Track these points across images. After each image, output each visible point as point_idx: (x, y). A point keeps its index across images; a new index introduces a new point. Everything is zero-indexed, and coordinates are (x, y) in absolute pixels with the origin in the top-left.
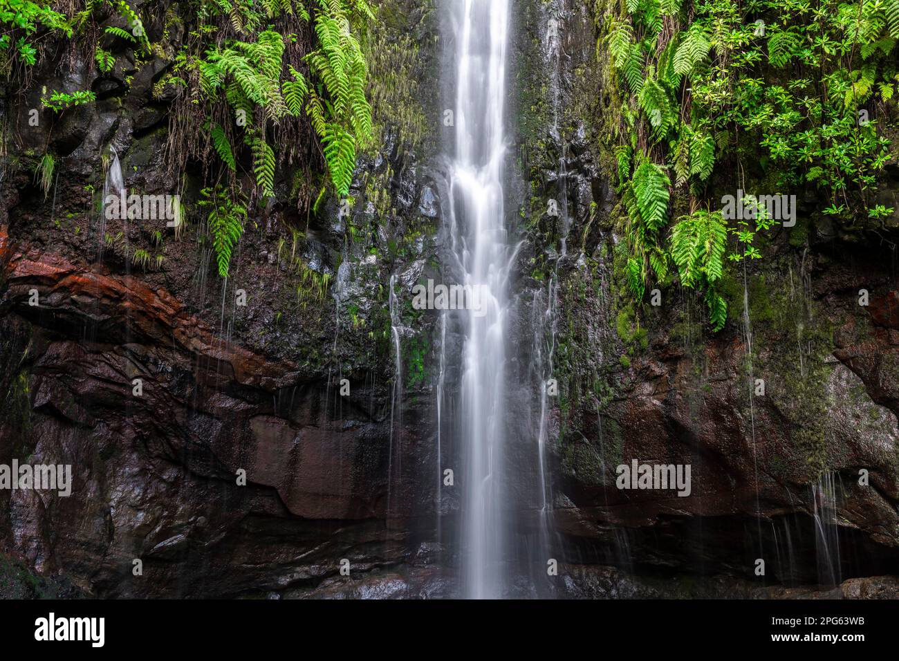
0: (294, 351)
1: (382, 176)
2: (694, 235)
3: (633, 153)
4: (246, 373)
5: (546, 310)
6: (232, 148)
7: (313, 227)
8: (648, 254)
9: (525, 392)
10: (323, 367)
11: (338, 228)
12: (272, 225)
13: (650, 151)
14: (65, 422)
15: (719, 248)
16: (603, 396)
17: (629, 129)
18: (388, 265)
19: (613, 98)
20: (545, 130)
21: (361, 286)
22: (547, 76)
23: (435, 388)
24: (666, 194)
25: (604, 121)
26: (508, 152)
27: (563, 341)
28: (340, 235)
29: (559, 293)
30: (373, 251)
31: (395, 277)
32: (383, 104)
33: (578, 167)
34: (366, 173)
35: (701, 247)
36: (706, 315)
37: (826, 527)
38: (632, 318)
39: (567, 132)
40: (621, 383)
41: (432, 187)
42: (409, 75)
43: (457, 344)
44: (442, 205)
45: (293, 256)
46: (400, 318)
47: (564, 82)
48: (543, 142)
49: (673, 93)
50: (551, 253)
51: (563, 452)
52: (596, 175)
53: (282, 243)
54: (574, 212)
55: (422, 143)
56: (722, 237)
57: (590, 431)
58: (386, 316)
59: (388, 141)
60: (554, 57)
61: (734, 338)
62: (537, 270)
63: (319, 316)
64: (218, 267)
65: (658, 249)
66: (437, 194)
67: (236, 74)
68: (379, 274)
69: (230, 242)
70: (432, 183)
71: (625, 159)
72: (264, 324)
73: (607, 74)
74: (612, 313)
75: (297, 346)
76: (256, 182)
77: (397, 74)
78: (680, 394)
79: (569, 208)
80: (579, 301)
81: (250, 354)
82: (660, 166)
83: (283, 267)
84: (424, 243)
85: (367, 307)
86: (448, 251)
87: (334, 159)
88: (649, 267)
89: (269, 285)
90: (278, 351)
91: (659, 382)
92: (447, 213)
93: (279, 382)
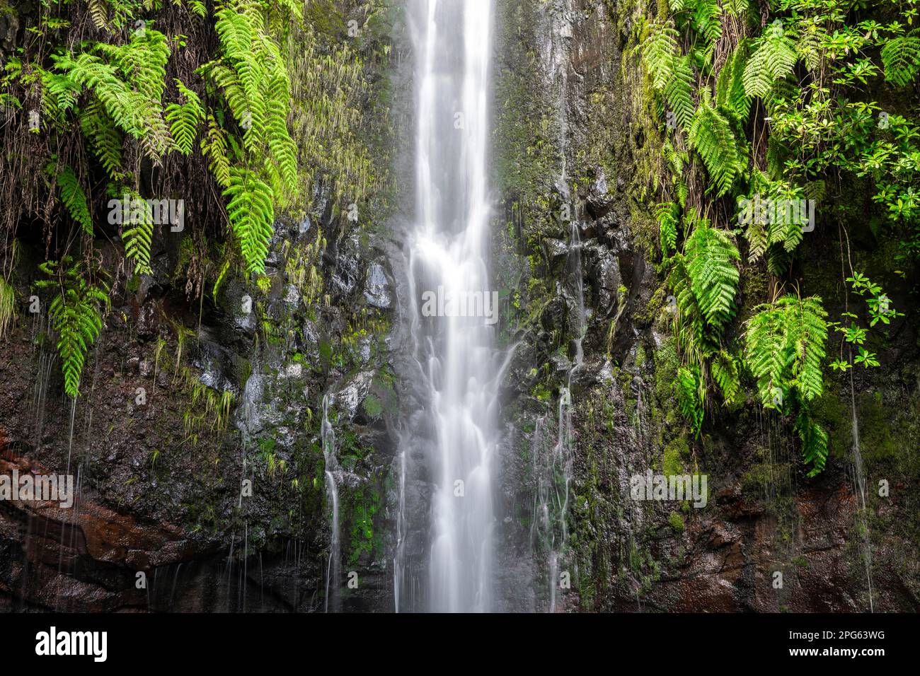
0: (178, 510)
1: (310, 247)
2: (780, 332)
3: (680, 213)
4: (104, 544)
5: (555, 445)
6: (88, 201)
7: (210, 321)
8: (708, 362)
10: (222, 534)
11: (245, 323)
12: (146, 318)
13: (707, 210)
15: (818, 351)
16: (644, 574)
17: (674, 178)
18: (320, 380)
19: (650, 135)
20: (548, 181)
21: (279, 410)
22: (550, 105)
23: (390, 565)
24: (734, 274)
25: (635, 168)
26: (495, 213)
27: (581, 491)
28: (248, 334)
29: (574, 421)
30: (297, 357)
31: (329, 398)
32: (310, 143)
33: (597, 235)
34: (287, 243)
35: (790, 350)
36: (797, 452)
38: (685, 457)
39: (580, 184)
40: (672, 554)
41: (382, 263)
42: (348, 101)
43: (422, 498)
44: (398, 289)
45: (177, 365)
46: (338, 459)
47: (574, 113)
48: (545, 199)
49: (739, 126)
50: (561, 360)
52: (625, 246)
53: (161, 345)
54: (593, 300)
55: (367, 200)
56: (820, 335)
58: (317, 455)
59: (318, 196)
60: (559, 77)
61: (840, 485)
62: (540, 386)
63: (216, 455)
64: (64, 381)
65: (725, 354)
66: (391, 275)
67: (98, 89)
68: (306, 392)
69: (82, 343)
70: (383, 258)
71: (670, 222)
72: (132, 468)
73: (639, 100)
74: (656, 449)
75: (182, 502)
76: (124, 254)
77: (331, 98)
78: (761, 571)
79: (585, 294)
80: (604, 432)
81: (111, 514)
82: (724, 232)
83: (163, 383)
84: (372, 346)
85: (289, 441)
86: (407, 358)
87: (244, 219)
88: (710, 380)
90: (154, 509)
91: (728, 552)
92: (406, 303)
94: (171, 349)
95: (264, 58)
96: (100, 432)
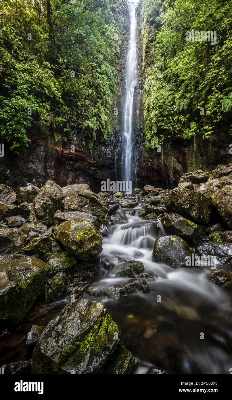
0: (102, 161)
1: (113, 135)
2: (154, 141)
3: (147, 129)
4: (95, 164)
5: (137, 153)
6: (90, 134)
7: (103, 144)
9: (134, 165)
10: (106, 163)
11: (107, 144)
12: (97, 144)
14: (73, 171)
15: (157, 143)
16: (144, 164)
17: (147, 126)
18: (115, 148)
19: (145, 121)
20: (137, 126)
21: (110, 151)
22: (137, 118)
23: (121, 165)
25: (144, 125)
27: (139, 157)
29: (138, 151)
30: (112, 146)
33: (141, 132)
35: (155, 143)
37: (172, 180)
38: (148, 153)
39: (140, 127)
40: (146, 162)
42: (117, 120)
44: (122, 139)
47: (140, 119)
48: (137, 128)
50: (138, 145)
51: (138, 172)
54: (140, 139)
55: (119, 130)
56: (158, 141)
57: (142, 169)
58: (114, 155)
59: (114, 130)
60: (138, 115)
62: (135, 147)
63: (105, 156)
65: (150, 143)
66: (122, 137)
67: (89, 124)
68: (113, 150)
69: (91, 147)
72: (97, 157)
73: (145, 117)
74: (145, 153)
76: (94, 138)
78: (154, 164)
80: (141, 151)
81: (96, 162)
82: (150, 131)
83: (99, 150)
84: (120, 145)
85: (111, 154)
86: (123, 145)
87: (105, 134)
88: (149, 146)
89: (97, 152)
90: (99, 161)
91: (151, 162)
93: (100, 165)
94: (100, 147)
95: (105, 118)
96: (94, 154)
